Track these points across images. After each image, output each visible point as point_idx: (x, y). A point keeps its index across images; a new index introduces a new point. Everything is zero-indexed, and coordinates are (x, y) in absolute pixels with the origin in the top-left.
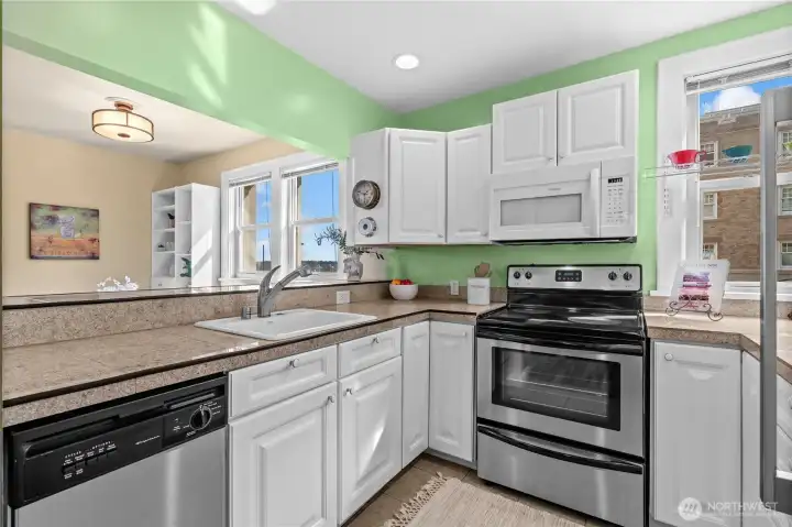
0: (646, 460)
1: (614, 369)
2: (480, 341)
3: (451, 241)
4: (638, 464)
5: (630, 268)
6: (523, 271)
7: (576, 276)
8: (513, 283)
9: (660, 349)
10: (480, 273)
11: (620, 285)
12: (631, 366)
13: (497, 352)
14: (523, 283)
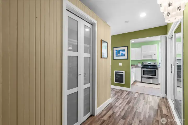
0: (158, 78)
1: (155, 71)
2: (142, 69)
3: (136, 60)
4: (157, 78)
5: (156, 62)
6: (144, 63)
7: (150, 63)
8: (143, 64)
9: (159, 69)
10: (139, 63)
11: (155, 64)
12: (156, 70)
13: (144, 70)
14: (144, 64)
